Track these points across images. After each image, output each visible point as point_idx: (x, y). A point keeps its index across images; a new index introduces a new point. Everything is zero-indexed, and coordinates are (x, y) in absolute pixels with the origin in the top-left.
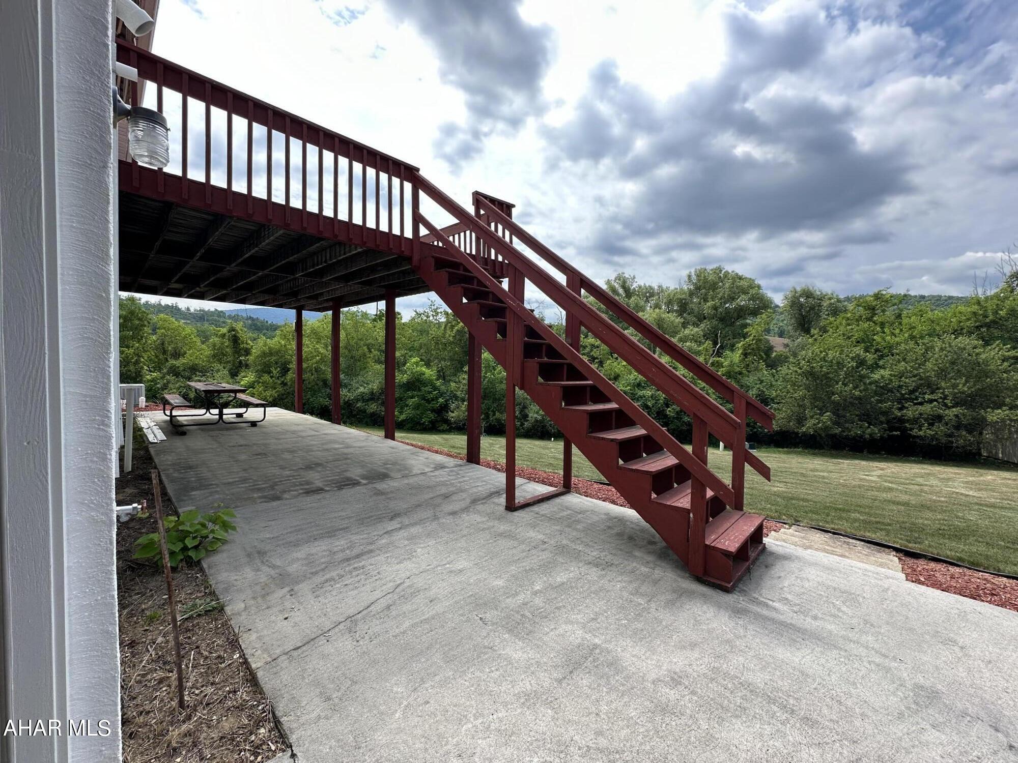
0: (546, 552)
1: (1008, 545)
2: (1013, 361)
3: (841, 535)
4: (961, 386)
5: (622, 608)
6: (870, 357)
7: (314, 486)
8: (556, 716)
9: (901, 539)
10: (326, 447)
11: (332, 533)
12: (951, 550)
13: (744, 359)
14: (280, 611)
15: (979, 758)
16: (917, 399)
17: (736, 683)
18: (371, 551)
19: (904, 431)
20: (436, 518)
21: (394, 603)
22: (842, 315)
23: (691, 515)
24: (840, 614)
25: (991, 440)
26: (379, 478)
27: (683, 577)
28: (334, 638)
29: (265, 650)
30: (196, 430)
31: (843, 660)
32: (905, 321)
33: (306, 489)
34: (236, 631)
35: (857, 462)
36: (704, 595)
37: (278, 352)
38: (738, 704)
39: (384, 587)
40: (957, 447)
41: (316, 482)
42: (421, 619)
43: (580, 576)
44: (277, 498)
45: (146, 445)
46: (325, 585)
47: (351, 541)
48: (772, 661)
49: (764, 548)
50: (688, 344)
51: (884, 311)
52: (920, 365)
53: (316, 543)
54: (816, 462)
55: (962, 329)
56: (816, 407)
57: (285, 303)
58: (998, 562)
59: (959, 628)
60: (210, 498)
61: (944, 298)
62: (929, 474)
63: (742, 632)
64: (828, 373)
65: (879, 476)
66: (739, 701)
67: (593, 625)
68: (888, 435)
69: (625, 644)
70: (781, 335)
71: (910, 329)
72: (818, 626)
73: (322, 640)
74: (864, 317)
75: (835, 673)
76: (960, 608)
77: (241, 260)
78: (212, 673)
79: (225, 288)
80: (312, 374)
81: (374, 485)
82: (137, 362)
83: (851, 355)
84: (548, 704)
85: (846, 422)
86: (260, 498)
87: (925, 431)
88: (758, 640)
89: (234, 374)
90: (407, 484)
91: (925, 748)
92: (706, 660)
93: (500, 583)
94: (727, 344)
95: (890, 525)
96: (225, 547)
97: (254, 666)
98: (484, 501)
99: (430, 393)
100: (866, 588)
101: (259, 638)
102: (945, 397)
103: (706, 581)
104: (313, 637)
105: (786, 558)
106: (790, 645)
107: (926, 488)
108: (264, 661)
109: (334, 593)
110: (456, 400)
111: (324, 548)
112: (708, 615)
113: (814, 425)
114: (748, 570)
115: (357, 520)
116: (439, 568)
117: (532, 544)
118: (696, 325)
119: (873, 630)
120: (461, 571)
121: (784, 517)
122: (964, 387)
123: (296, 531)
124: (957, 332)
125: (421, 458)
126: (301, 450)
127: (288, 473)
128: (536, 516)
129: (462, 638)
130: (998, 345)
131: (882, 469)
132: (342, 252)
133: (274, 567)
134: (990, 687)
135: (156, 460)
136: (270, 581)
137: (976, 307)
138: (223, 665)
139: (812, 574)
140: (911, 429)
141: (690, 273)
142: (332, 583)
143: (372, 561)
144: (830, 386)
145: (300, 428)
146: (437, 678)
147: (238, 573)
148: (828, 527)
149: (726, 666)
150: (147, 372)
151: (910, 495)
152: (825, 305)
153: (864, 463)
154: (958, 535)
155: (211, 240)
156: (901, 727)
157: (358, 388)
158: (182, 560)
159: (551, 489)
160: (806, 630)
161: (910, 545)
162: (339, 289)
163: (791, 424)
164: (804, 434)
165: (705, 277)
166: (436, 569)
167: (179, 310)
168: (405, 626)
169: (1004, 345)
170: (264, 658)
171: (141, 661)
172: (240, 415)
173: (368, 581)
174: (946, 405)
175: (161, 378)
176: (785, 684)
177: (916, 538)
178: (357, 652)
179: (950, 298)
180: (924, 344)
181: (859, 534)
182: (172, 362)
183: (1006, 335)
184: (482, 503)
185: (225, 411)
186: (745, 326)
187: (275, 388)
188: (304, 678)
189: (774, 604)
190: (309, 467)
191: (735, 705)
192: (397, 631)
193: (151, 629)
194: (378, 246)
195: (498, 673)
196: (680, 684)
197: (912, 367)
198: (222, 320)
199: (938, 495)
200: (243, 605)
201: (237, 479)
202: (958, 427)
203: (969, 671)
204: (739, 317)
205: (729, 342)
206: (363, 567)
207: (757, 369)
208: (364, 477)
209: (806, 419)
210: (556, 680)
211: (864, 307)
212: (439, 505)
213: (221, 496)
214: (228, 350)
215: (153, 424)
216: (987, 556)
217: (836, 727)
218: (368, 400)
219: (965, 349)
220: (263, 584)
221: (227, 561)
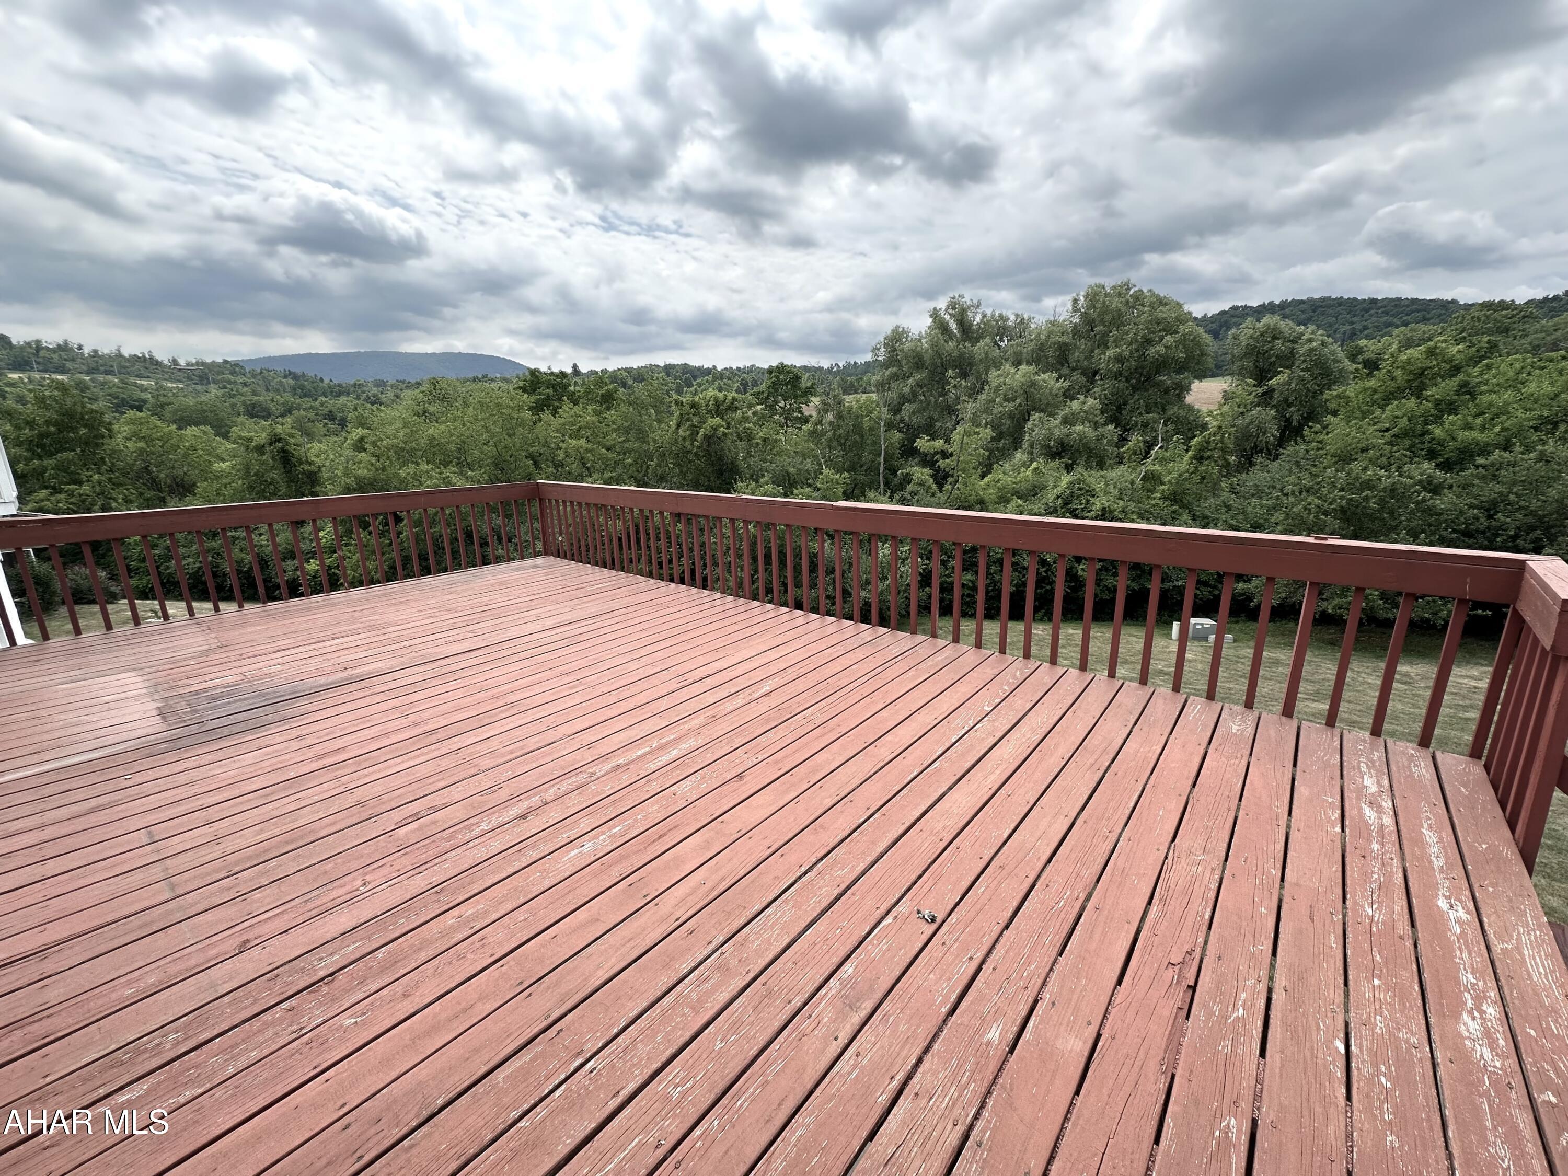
50: (1079, 428)
118: (1085, 389)
141: (1077, 295)
165: (1101, 300)
167: (158, 363)
198: (240, 379)
214: (274, 475)
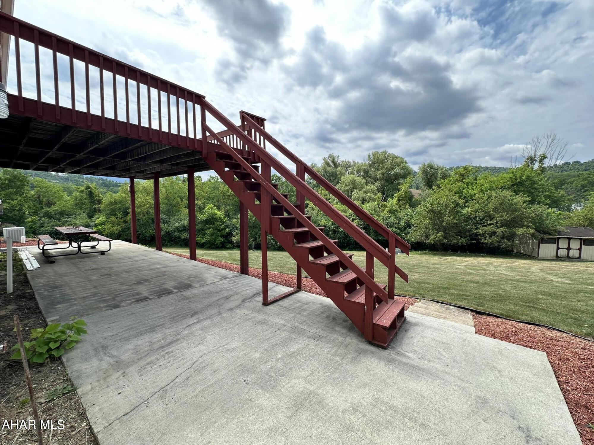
0: (285, 332)
1: (524, 304)
2: (528, 203)
3: (445, 304)
4: (504, 216)
5: (327, 365)
6: (461, 201)
7: (142, 296)
8: (287, 441)
9: (474, 304)
10: (152, 267)
11: (152, 329)
12: (497, 309)
13: (398, 203)
14: (115, 388)
15: (505, 436)
16: (484, 223)
17: (387, 407)
18: (178, 340)
19: (478, 240)
20: (220, 313)
21: (191, 376)
22: (448, 179)
23: (366, 307)
24: (442, 357)
25: (518, 244)
26: (186, 288)
27: (361, 342)
28: (151, 404)
29: (104, 418)
30: (62, 259)
31: (442, 385)
32: (478, 181)
33: (137, 298)
34: (84, 406)
35: (455, 257)
36: (372, 352)
37: (120, 202)
38: (388, 420)
39: (185, 365)
40: (502, 248)
41: (144, 293)
42: (208, 384)
43: (304, 347)
44: (117, 306)
45: (24, 272)
46: (147, 366)
47: (165, 334)
48: (406, 390)
49: (405, 319)
51: (468, 176)
52: (485, 205)
53: (142, 337)
54: (435, 259)
55: (505, 186)
56: (435, 229)
57: (122, 175)
58: (518, 314)
59: (499, 359)
60: (70, 309)
61: (497, 168)
62: (489, 263)
63: (391, 373)
64: (441, 210)
65: (465, 266)
66: (388, 417)
67: (312, 378)
68: (470, 243)
69: (328, 389)
70: (418, 188)
71: (481, 186)
72: (431, 366)
73: (143, 407)
74: (459, 179)
75: (438, 394)
76: (499, 347)
77: (87, 151)
78: (66, 439)
79: (79, 167)
80: (144, 216)
81: (182, 293)
82: (20, 210)
83: (452, 200)
84: (283, 434)
85: (450, 237)
86: (105, 307)
87: (488, 240)
88: (399, 378)
89: (90, 216)
90: (203, 291)
91: (480, 434)
92: (372, 394)
93: (257, 355)
94: (389, 194)
95: (469, 296)
96: (79, 345)
97: (96, 431)
98: (249, 300)
99: (221, 225)
100: (456, 340)
101: (100, 410)
102: (497, 223)
103: (374, 343)
104: (137, 405)
105: (416, 324)
106: (416, 379)
107: (487, 272)
108: (103, 426)
109: (153, 372)
110: (236, 229)
111: (147, 340)
112: (374, 365)
113: (434, 238)
114: (396, 334)
115: (169, 319)
116: (221, 348)
117: (277, 327)
118: (373, 184)
119: (458, 365)
120: (234, 349)
121: (417, 295)
122: (506, 216)
123: (129, 329)
124: (503, 188)
125: (212, 272)
126: (134, 270)
127: (125, 287)
128: (280, 308)
129: (233, 395)
130: (521, 195)
131: (467, 262)
132: (156, 148)
133: (113, 357)
134: (512, 393)
135: (32, 283)
136: (110, 367)
137: (512, 175)
138: (74, 432)
139: (429, 333)
140: (481, 239)
141: (370, 154)
142: (152, 365)
143: (178, 346)
144: (442, 217)
145: (135, 254)
146: (216, 425)
147: (88, 363)
148: (439, 299)
149: (382, 396)
150: (28, 216)
151: (480, 277)
152: (439, 172)
153: (458, 258)
154: (501, 299)
155: (63, 140)
156: (468, 423)
157: (175, 223)
158: (47, 358)
159: (291, 289)
160: (424, 369)
161: (479, 308)
162: (158, 168)
163: (422, 238)
164: (429, 243)
165: (377, 156)
166: (218, 349)
168: (197, 391)
169: (524, 195)
170: (103, 424)
171: (15, 437)
172: (93, 247)
173: (175, 362)
174: (497, 226)
175: (39, 220)
176: (412, 404)
177: (482, 303)
178: (166, 412)
179: (500, 168)
180: (487, 194)
181: (454, 303)
182: (46, 209)
183: (525, 189)
184: (249, 301)
185: (83, 244)
186: (399, 184)
187: (120, 225)
188: (130, 435)
189: (409, 354)
190: (139, 283)
191: (386, 421)
192: (192, 395)
193: (23, 411)
194: (179, 145)
195: (254, 417)
196: (357, 411)
197: (481, 207)
198: (81, 180)
199: (493, 275)
200: (90, 387)
201: (89, 294)
202: (503, 238)
203: (502, 385)
204: (396, 179)
205: (390, 193)
206: (172, 352)
207: (405, 208)
208: (175, 288)
209: (430, 236)
210: (288, 418)
211: (459, 174)
212: (222, 304)
213: (78, 307)
214: (86, 201)
215: (31, 256)
216: (514, 311)
217: (437, 427)
218: (181, 231)
219: (506, 197)
220: (105, 370)
221: (80, 355)
